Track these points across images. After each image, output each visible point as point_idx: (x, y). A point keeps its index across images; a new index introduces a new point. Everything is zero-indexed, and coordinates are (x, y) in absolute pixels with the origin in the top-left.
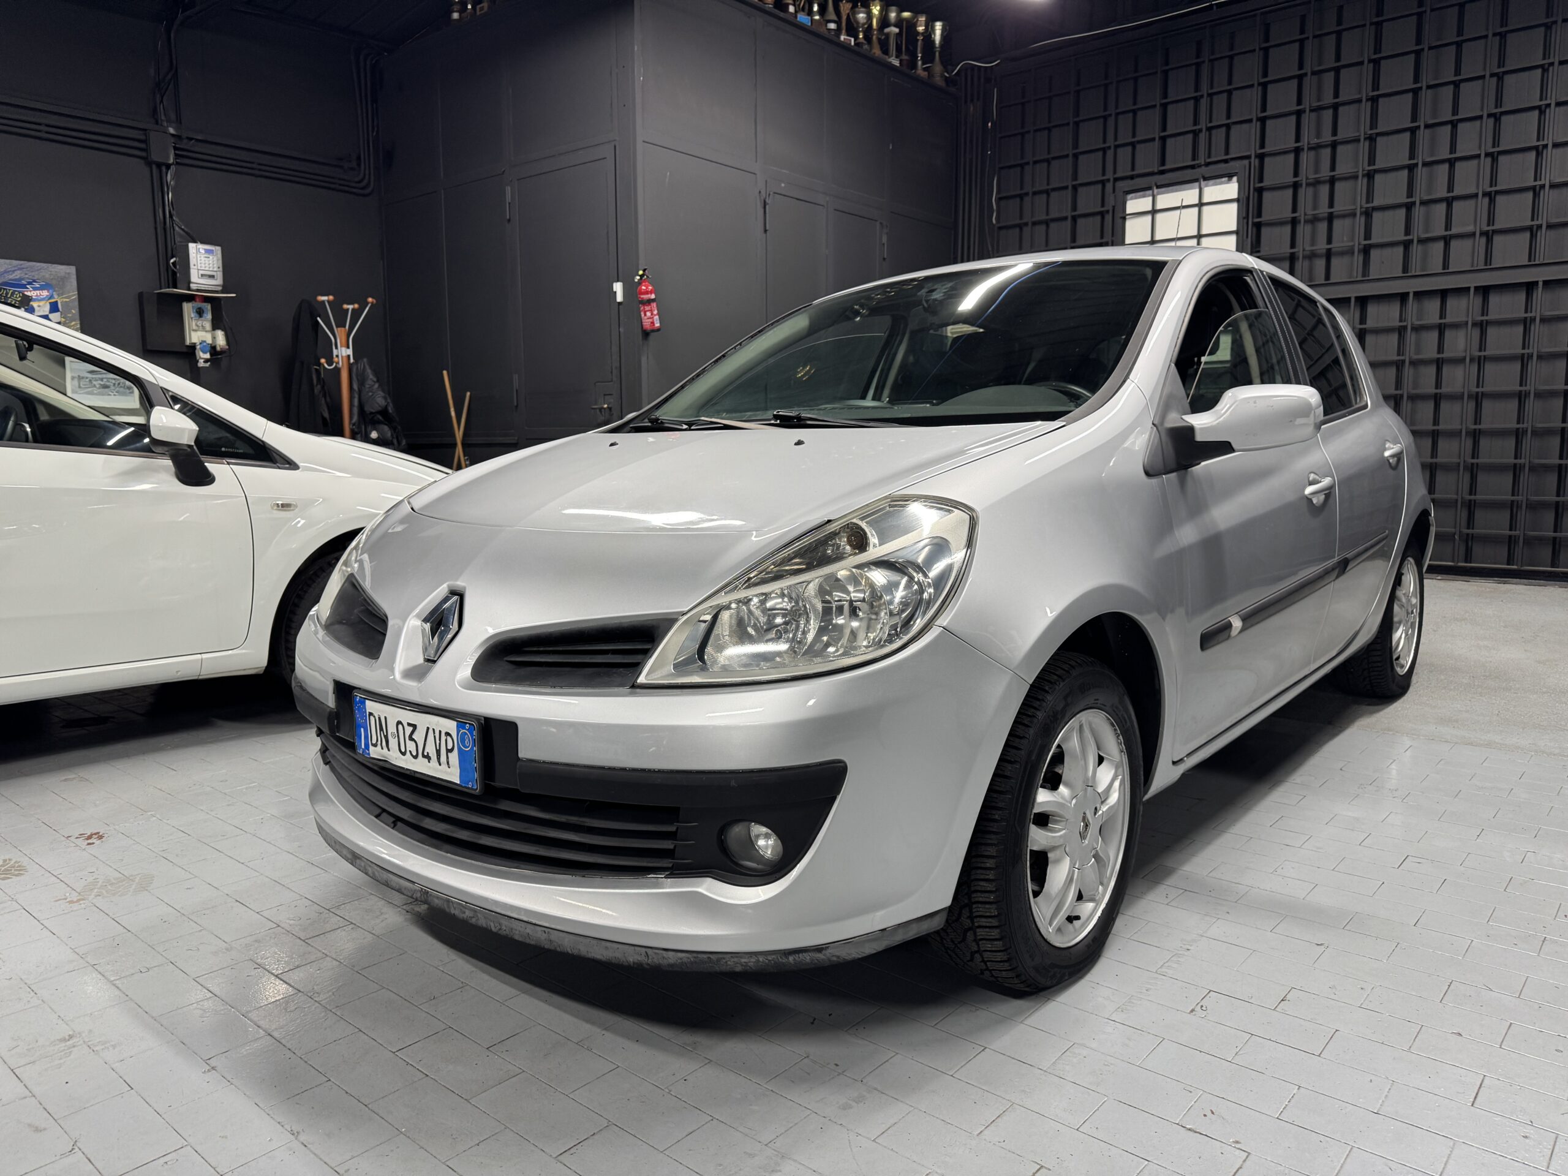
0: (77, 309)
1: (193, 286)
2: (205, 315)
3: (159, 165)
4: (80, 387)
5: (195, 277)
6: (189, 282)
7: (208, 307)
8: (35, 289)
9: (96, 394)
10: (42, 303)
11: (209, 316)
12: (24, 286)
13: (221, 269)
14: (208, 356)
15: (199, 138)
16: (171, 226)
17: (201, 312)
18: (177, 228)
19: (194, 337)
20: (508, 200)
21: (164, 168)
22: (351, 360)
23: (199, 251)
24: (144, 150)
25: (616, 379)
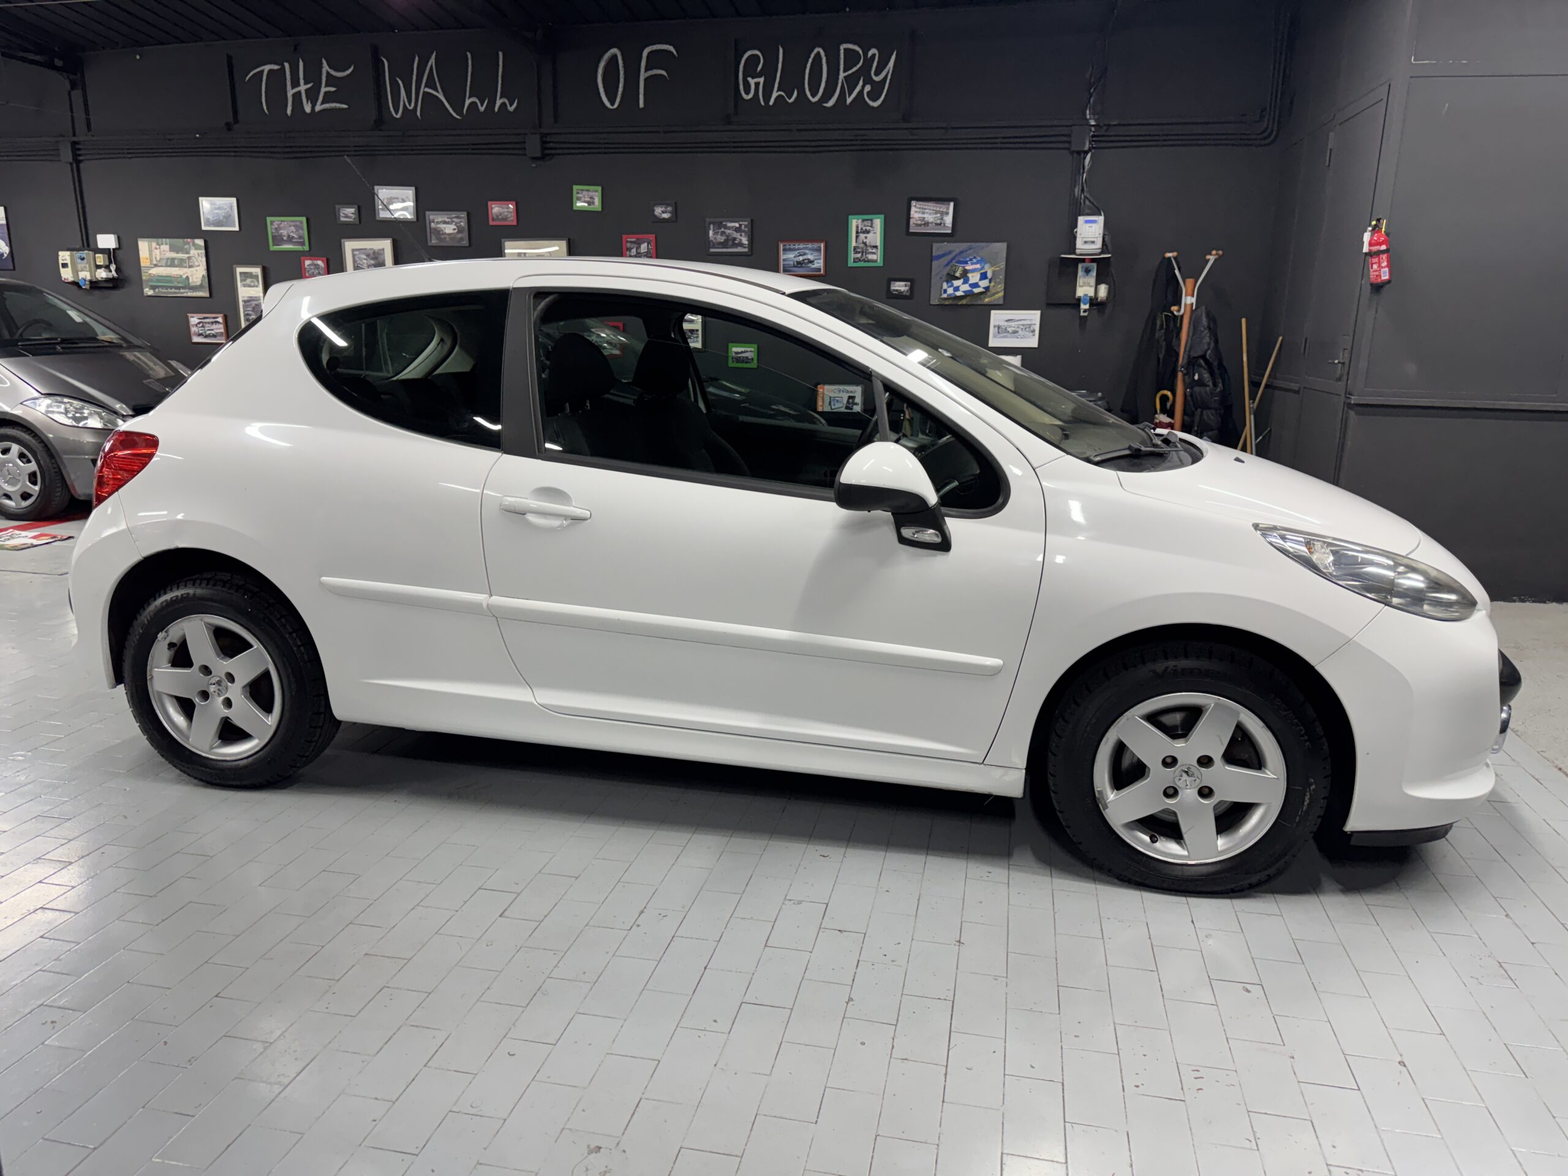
0: (1004, 275)
1: (1078, 251)
2: (1091, 273)
3: (1079, 153)
4: (999, 333)
5: (1080, 245)
6: (1075, 249)
7: (1095, 265)
8: (972, 264)
9: (1011, 337)
10: (974, 274)
11: (1094, 273)
12: (966, 263)
13: (1101, 235)
14: (1087, 307)
15: (1115, 123)
16: (1082, 201)
17: (1090, 271)
18: (1087, 202)
19: (1081, 292)
20: (1330, 146)
21: (1082, 155)
22: (1194, 308)
23: (1087, 222)
24: (1069, 142)
25: (1351, 333)
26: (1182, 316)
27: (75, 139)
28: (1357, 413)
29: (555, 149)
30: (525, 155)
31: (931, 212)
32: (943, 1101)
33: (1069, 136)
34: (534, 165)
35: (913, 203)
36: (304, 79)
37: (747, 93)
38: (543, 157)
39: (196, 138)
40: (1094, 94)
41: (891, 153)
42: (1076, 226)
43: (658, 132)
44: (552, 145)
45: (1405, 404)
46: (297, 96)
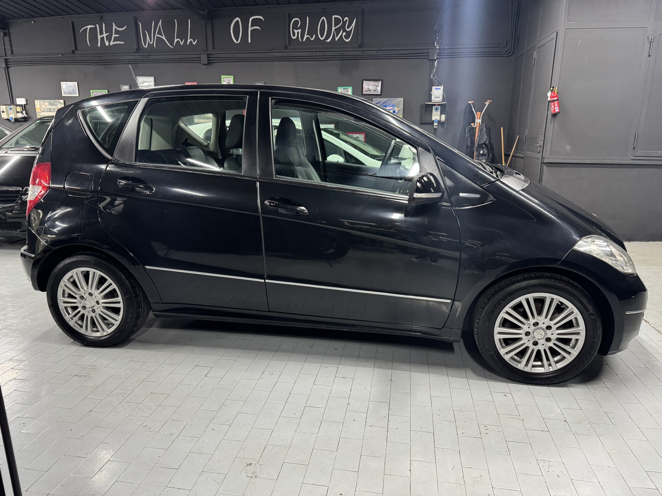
0: (402, 111)
1: (432, 101)
2: (438, 110)
3: (432, 60)
5: (433, 98)
6: (431, 100)
7: (440, 107)
8: (389, 107)
12: (387, 106)
13: (442, 94)
14: (437, 124)
15: (447, 48)
16: (434, 80)
17: (438, 109)
18: (436, 81)
19: (434, 118)
20: (534, 57)
21: (434, 61)
22: (480, 124)
23: (436, 89)
24: (428, 56)
25: (544, 134)
26: (476, 127)
27: (6, 58)
28: (547, 166)
29: (213, 60)
30: (201, 63)
31: (372, 85)
32: (387, 441)
33: (428, 53)
34: (204, 67)
35: (364, 82)
36: (105, 31)
37: (294, 36)
38: (208, 64)
39: (60, 57)
40: (438, 36)
41: (354, 61)
42: (431, 91)
43: (257, 53)
44: (212, 59)
45: (566, 162)
46: (102, 39)
